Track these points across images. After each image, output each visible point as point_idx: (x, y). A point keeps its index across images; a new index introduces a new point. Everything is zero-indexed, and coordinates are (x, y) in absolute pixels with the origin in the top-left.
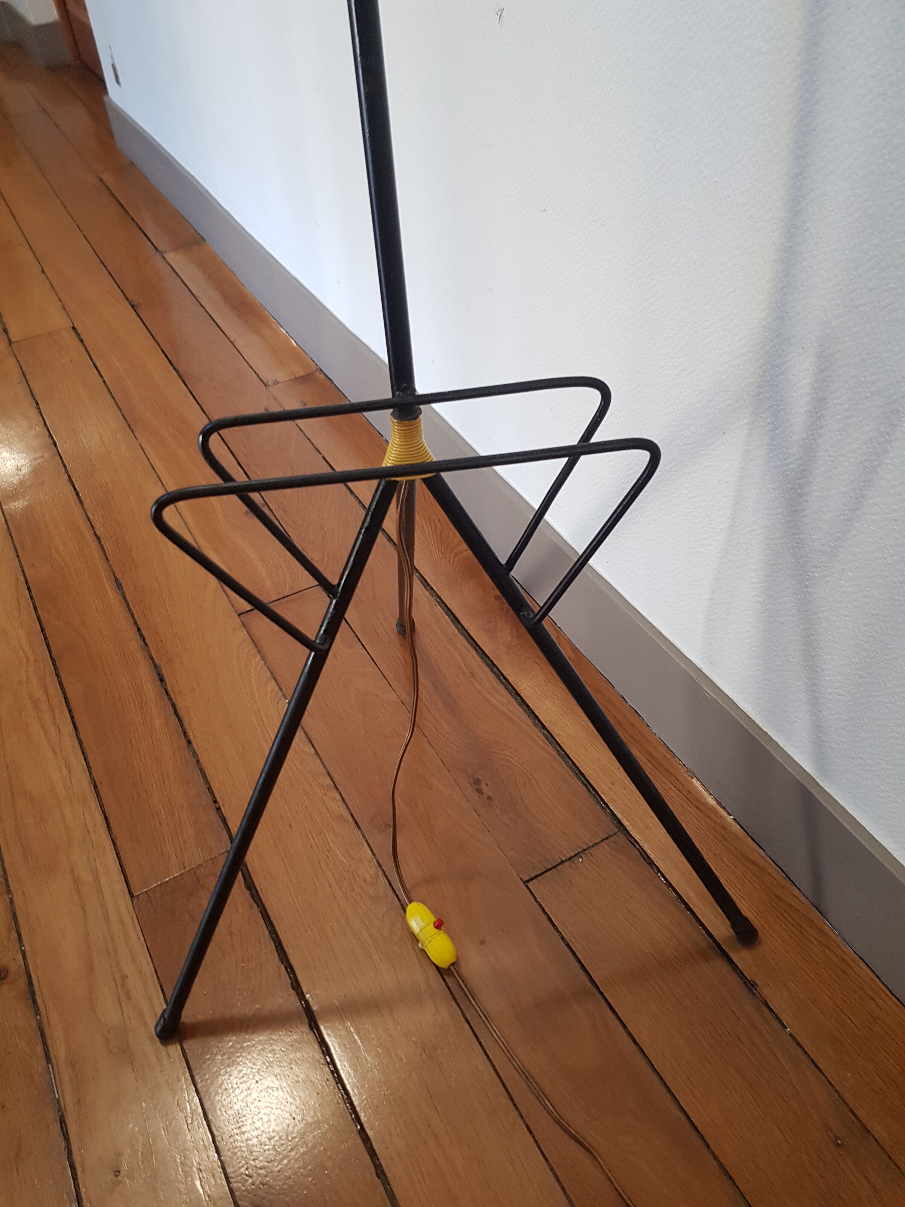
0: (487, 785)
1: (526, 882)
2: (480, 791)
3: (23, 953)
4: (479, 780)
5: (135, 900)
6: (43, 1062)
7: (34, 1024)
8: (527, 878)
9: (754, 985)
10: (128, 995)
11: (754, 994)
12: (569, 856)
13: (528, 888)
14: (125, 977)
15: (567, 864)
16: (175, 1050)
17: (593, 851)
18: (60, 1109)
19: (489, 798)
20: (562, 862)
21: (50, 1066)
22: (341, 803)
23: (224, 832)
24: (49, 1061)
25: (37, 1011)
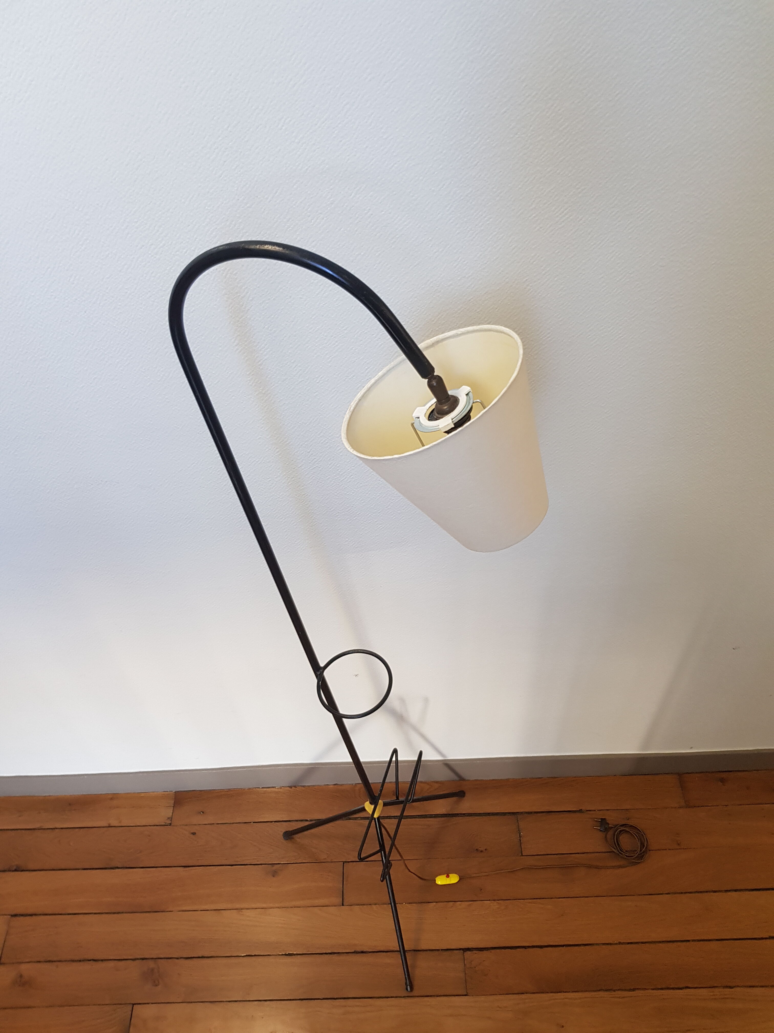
0: (480, 847)
4: (477, 849)
5: (468, 994)
8: (521, 854)
9: (581, 810)
11: (583, 812)
12: (519, 836)
13: (524, 856)
15: (521, 838)
17: (520, 828)
19: (486, 850)
20: (520, 840)
22: (463, 903)
23: (455, 951)
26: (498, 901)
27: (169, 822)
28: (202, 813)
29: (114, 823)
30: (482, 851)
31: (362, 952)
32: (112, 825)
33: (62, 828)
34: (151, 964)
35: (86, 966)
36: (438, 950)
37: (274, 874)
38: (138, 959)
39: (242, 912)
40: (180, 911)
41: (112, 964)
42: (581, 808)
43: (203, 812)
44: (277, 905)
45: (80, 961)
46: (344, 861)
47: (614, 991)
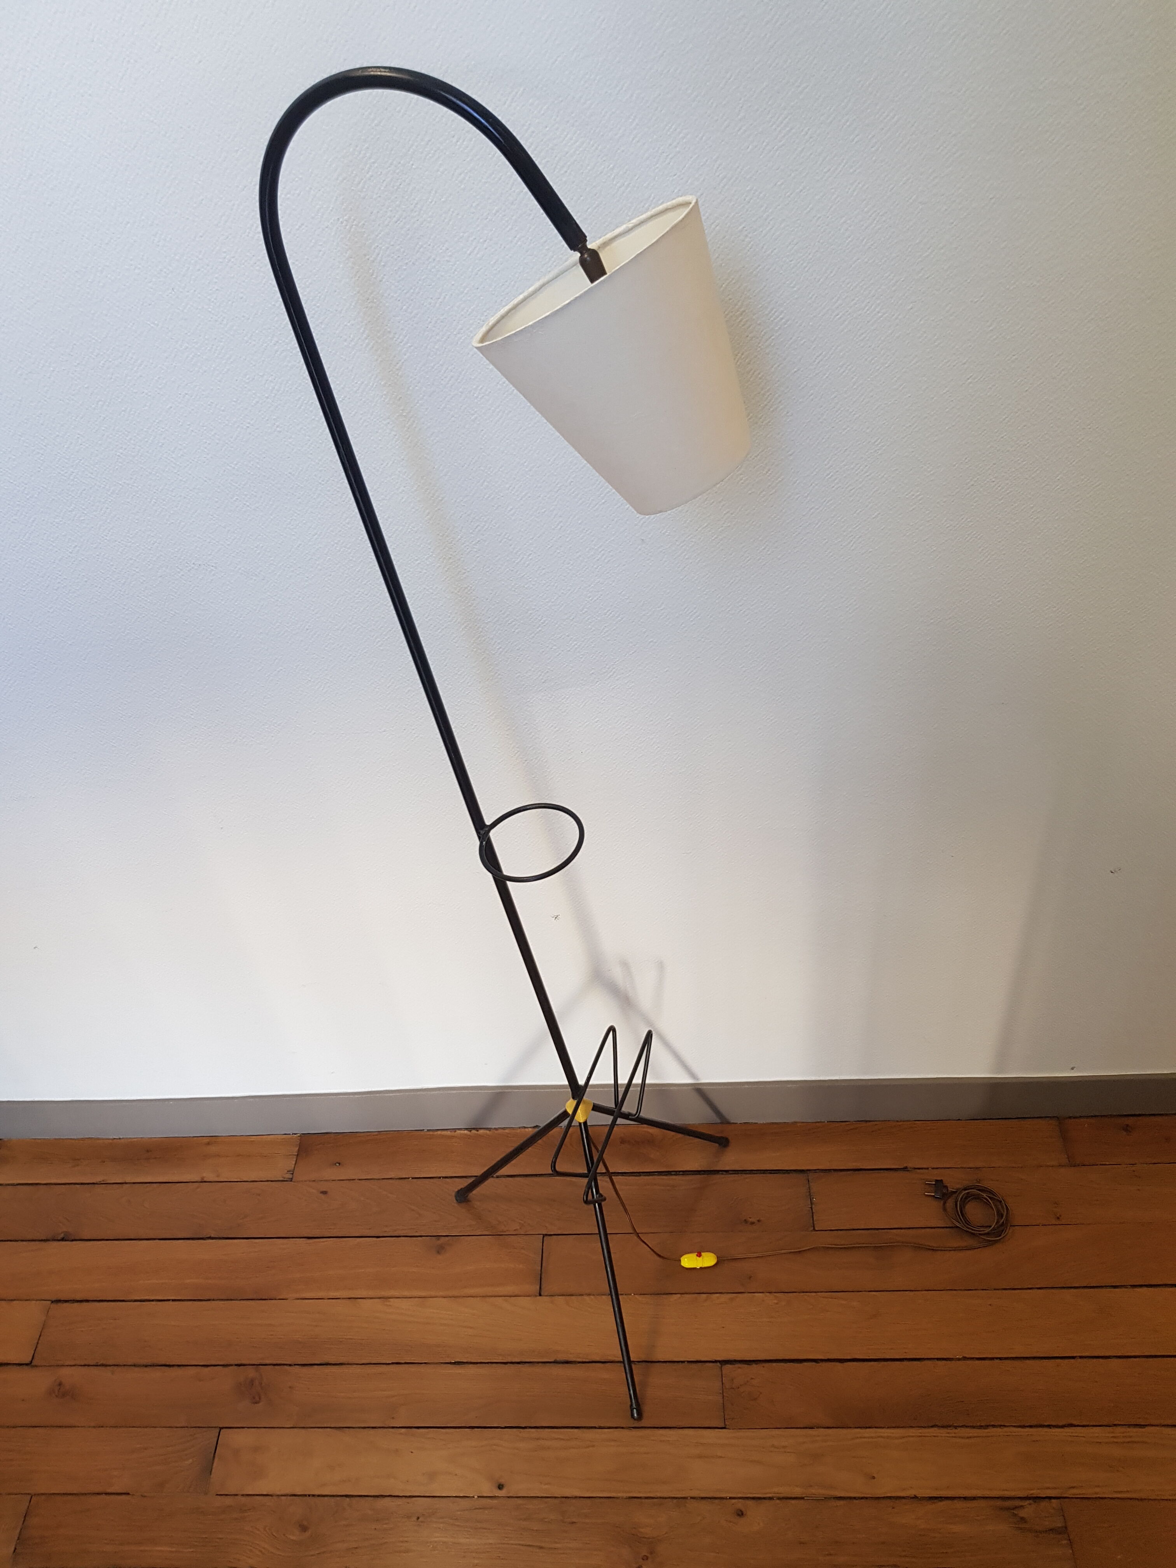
0: (750, 1218)
1: (814, 1230)
3: (730, 1498)
4: (745, 1220)
5: (727, 1427)
6: (802, 1501)
7: (777, 1501)
8: (812, 1228)
9: (906, 1167)
10: (785, 1446)
11: (909, 1170)
12: (810, 1203)
13: (817, 1230)
14: (773, 1446)
15: (813, 1206)
17: (812, 1191)
18: (831, 1498)
19: (759, 1221)
20: (811, 1208)
22: (722, 1295)
23: (708, 1364)
24: (802, 1498)
25: (771, 1498)
26: (775, 1294)
27: (289, 1176)
28: (337, 1164)
29: (210, 1176)
30: (753, 1223)
31: (567, 1362)
32: (205, 1179)
33: (134, 1183)
34: (251, 1373)
35: (156, 1374)
36: (683, 1362)
37: (440, 1250)
38: (231, 1365)
39: (389, 1301)
40: (298, 1299)
41: (192, 1371)
42: (905, 1165)
43: (339, 1164)
44: (441, 1294)
45: (146, 1366)
46: (544, 1233)
47: (956, 1427)
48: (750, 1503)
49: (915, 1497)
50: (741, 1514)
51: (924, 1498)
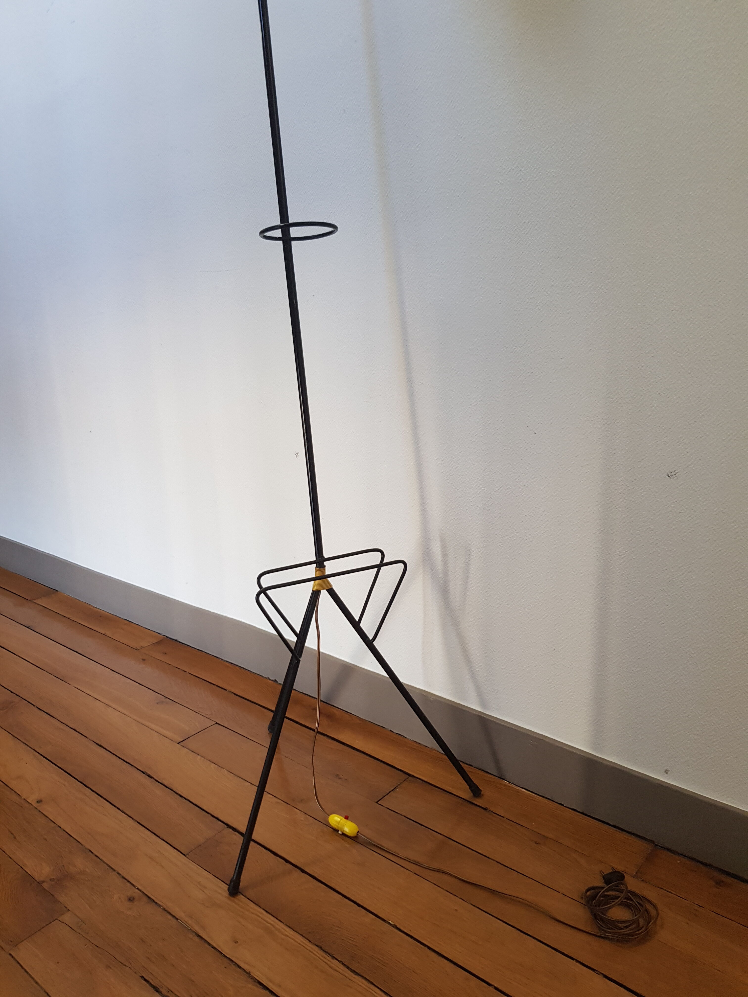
0: (342, 775)
1: (377, 802)
2: (340, 778)
3: (138, 889)
4: (338, 774)
5: (187, 856)
6: (175, 920)
7: (161, 910)
8: (377, 800)
9: (487, 808)
10: (205, 887)
12: (391, 790)
13: (379, 803)
14: (199, 883)
15: (392, 792)
16: (241, 897)
17: (401, 786)
18: (193, 931)
19: (346, 779)
20: (390, 792)
21: (179, 921)
23: (220, 822)
24: (177, 919)
25: (159, 906)
26: (308, 816)
27: (139, 648)
31: (150, 776)
34: (17, 700)
37: (160, 703)
38: (15, 694)
39: (109, 708)
43: (165, 654)
46: (218, 722)
47: (334, 958)
48: (145, 898)
49: (249, 974)
50: (131, 899)
51: (254, 979)
